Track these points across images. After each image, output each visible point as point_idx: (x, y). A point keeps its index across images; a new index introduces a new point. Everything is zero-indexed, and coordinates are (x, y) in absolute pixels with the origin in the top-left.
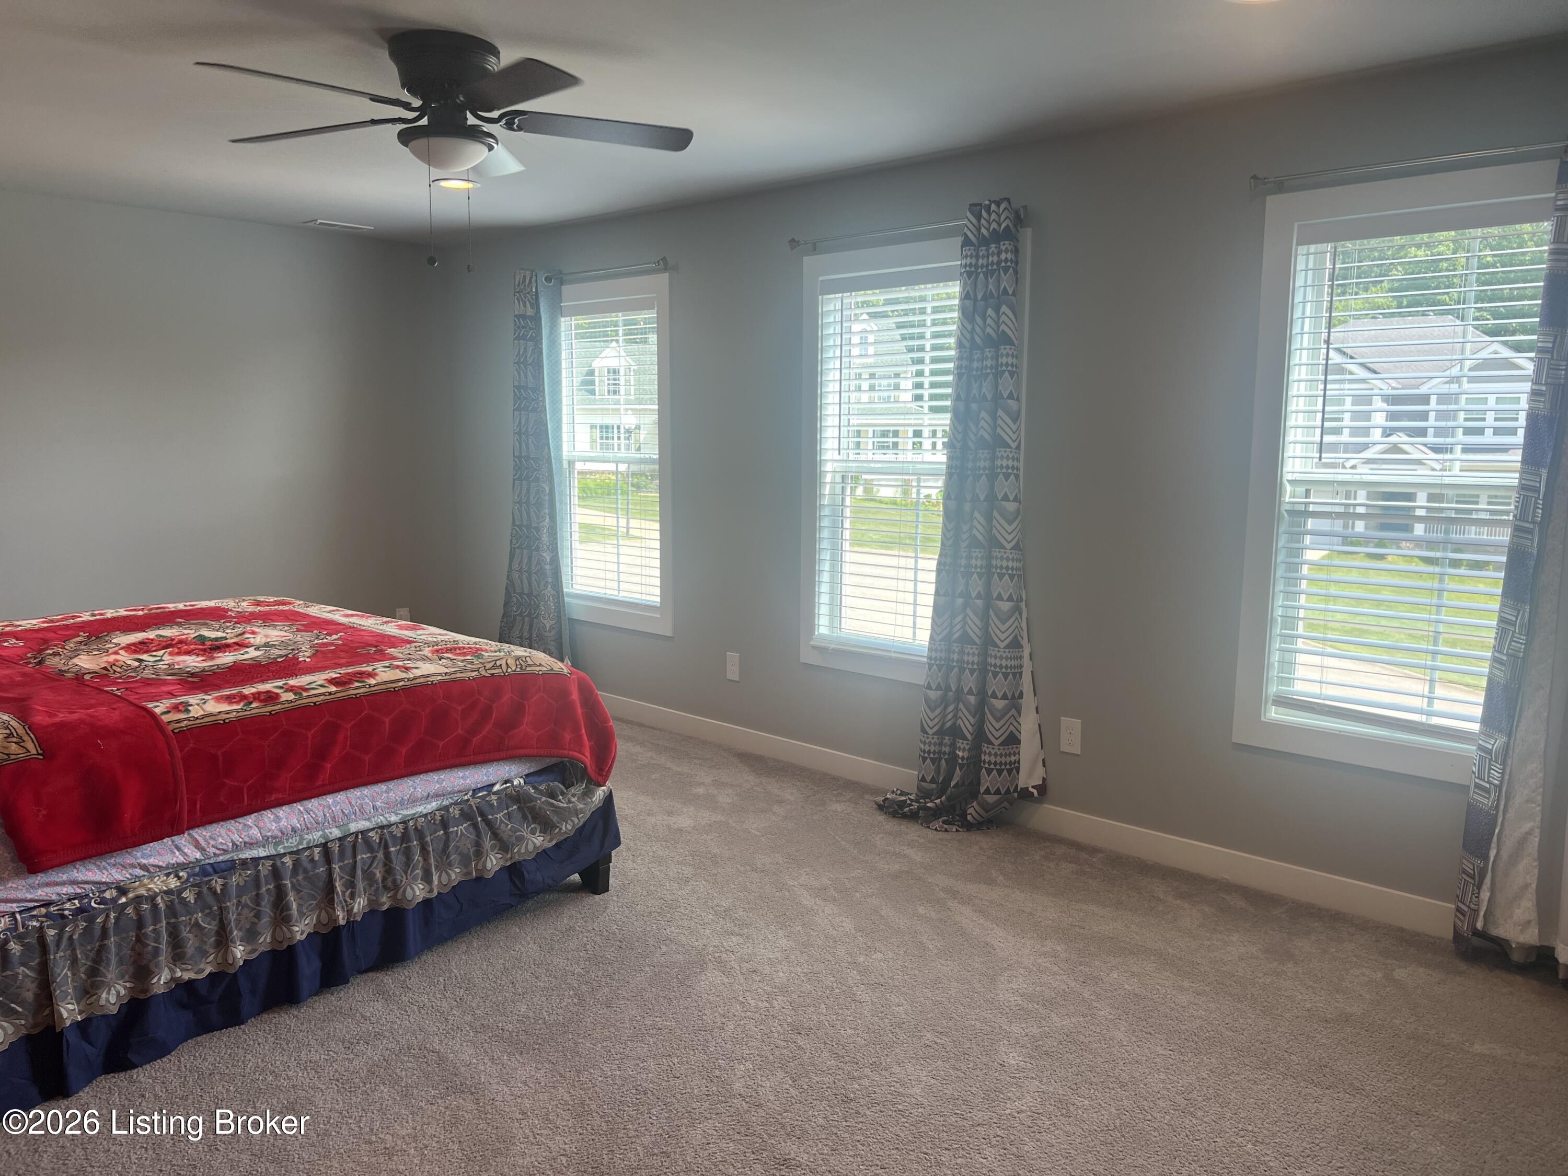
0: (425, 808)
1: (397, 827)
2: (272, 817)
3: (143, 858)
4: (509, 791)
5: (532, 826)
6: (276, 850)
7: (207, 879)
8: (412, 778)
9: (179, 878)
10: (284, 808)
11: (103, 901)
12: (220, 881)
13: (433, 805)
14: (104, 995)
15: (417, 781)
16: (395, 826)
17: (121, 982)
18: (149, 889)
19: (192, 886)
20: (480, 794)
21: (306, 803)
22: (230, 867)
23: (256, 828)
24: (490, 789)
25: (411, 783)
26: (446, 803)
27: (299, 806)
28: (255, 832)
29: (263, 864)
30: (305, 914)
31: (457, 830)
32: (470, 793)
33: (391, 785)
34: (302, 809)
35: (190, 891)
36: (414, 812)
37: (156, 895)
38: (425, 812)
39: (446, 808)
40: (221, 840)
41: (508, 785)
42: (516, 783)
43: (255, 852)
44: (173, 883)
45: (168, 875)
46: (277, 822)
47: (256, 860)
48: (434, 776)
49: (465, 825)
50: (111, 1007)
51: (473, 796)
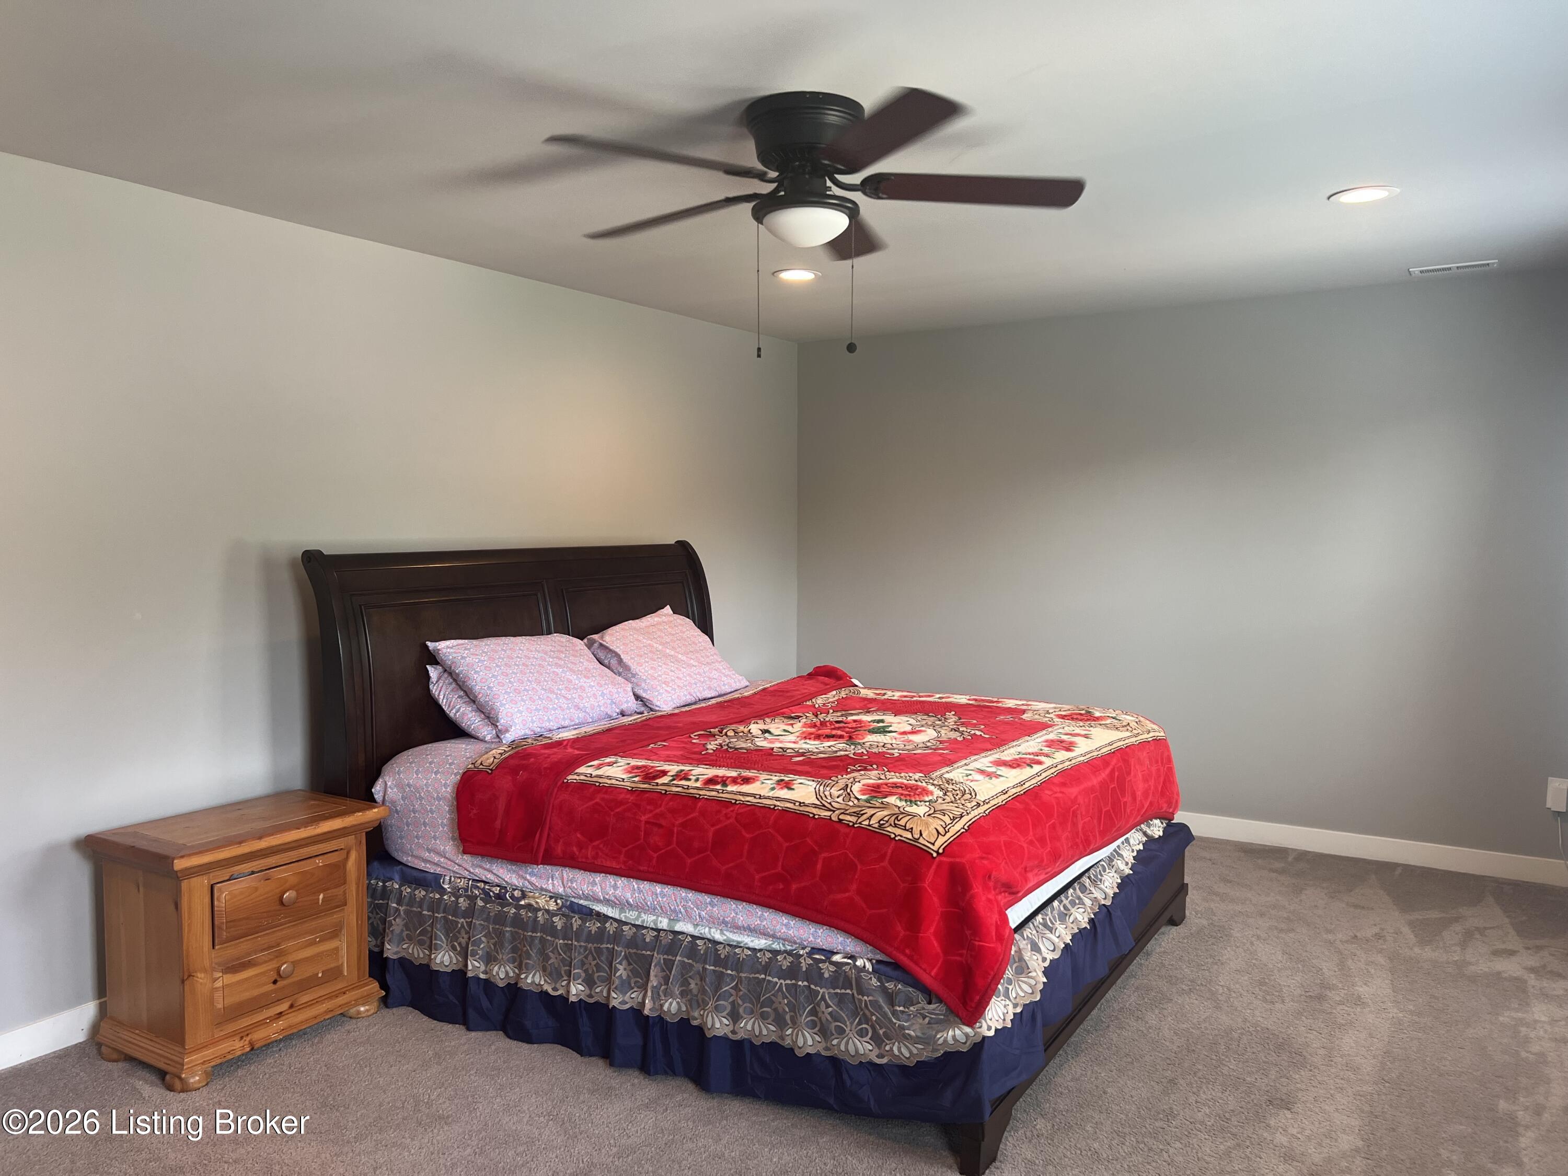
0: (752, 941)
1: (724, 947)
2: (613, 883)
3: (530, 874)
4: (847, 968)
5: (864, 1026)
6: (620, 915)
7: (573, 915)
8: (738, 903)
9: (557, 904)
10: (623, 879)
11: (512, 897)
12: (579, 922)
13: (760, 943)
14: (496, 968)
15: (740, 908)
16: (723, 946)
17: (511, 965)
18: (537, 903)
19: (563, 915)
20: (817, 957)
21: (640, 882)
22: (588, 914)
23: (599, 887)
24: (829, 955)
25: (734, 906)
26: (776, 946)
27: (635, 883)
28: (597, 889)
29: (611, 923)
30: (633, 988)
31: (777, 983)
32: (808, 950)
33: (716, 900)
34: (636, 886)
35: (560, 919)
36: (739, 939)
37: (540, 909)
38: (751, 945)
39: (776, 953)
40: (574, 885)
41: (849, 961)
42: (859, 963)
43: (605, 909)
44: (552, 906)
45: (551, 897)
46: (615, 890)
47: (607, 918)
48: (758, 911)
49: (788, 982)
50: (499, 980)
51: (810, 954)
